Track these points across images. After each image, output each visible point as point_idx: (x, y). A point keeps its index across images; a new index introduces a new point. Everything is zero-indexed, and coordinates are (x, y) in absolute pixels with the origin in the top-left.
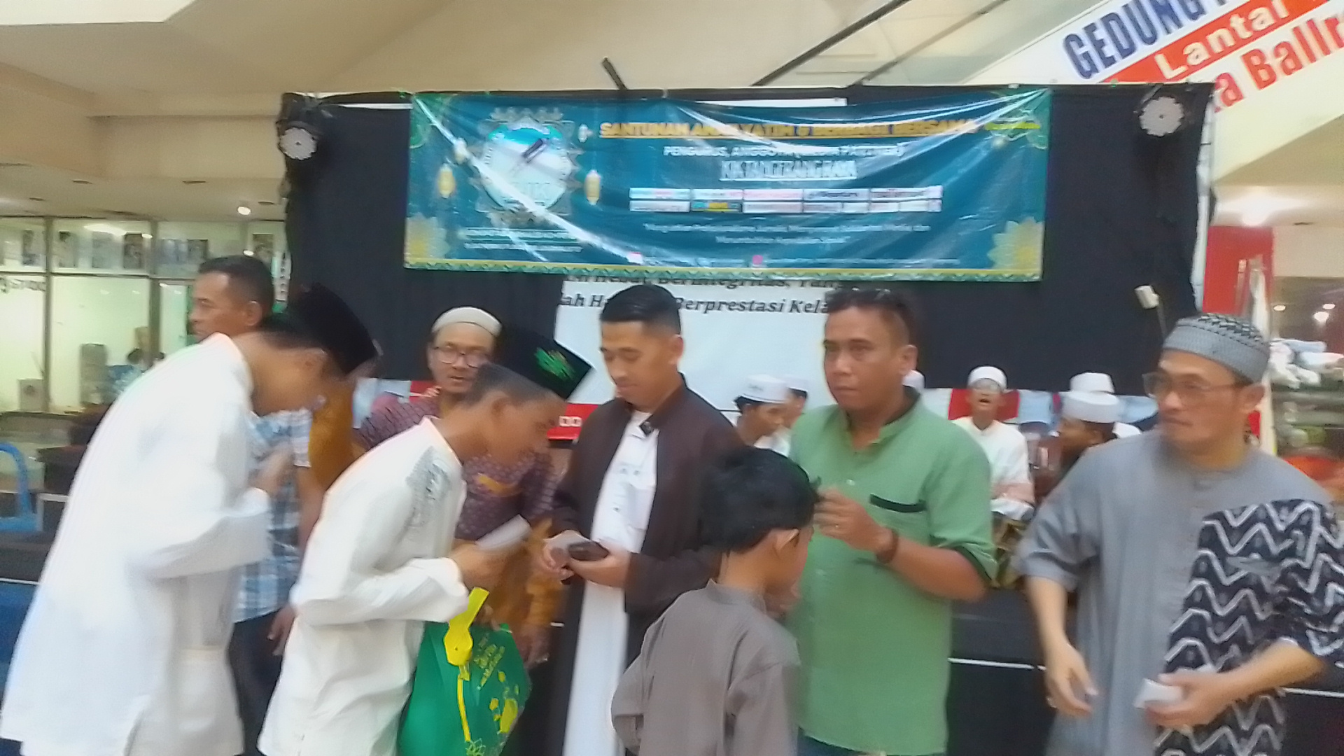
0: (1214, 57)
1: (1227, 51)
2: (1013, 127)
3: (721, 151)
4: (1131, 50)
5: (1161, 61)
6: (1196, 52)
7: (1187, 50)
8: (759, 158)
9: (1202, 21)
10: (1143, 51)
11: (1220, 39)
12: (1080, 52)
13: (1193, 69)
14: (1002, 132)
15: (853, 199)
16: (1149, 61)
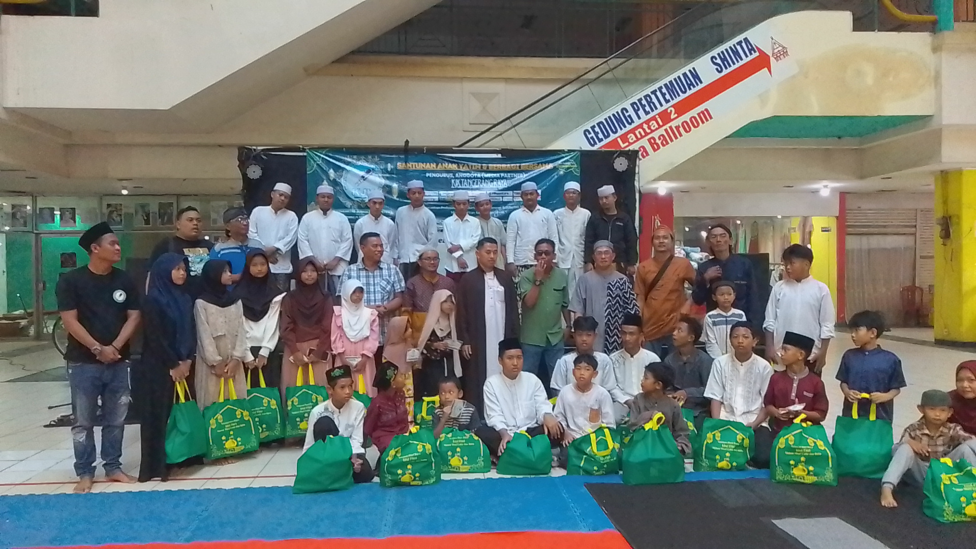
0: (638, 139)
1: (642, 137)
2: (567, 166)
3: (451, 175)
4: (609, 135)
5: (619, 140)
6: (631, 137)
7: (629, 136)
8: (467, 178)
9: (633, 126)
10: (613, 137)
11: (640, 132)
12: (589, 136)
13: (630, 144)
14: (563, 168)
15: (506, 195)
16: (615, 140)
